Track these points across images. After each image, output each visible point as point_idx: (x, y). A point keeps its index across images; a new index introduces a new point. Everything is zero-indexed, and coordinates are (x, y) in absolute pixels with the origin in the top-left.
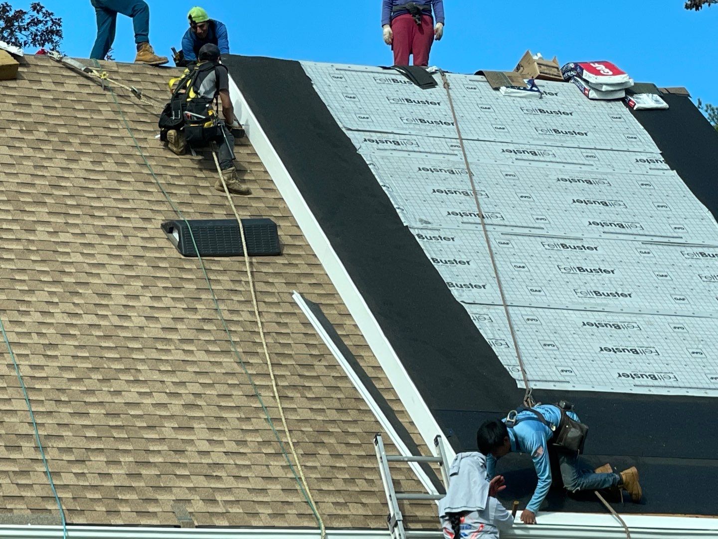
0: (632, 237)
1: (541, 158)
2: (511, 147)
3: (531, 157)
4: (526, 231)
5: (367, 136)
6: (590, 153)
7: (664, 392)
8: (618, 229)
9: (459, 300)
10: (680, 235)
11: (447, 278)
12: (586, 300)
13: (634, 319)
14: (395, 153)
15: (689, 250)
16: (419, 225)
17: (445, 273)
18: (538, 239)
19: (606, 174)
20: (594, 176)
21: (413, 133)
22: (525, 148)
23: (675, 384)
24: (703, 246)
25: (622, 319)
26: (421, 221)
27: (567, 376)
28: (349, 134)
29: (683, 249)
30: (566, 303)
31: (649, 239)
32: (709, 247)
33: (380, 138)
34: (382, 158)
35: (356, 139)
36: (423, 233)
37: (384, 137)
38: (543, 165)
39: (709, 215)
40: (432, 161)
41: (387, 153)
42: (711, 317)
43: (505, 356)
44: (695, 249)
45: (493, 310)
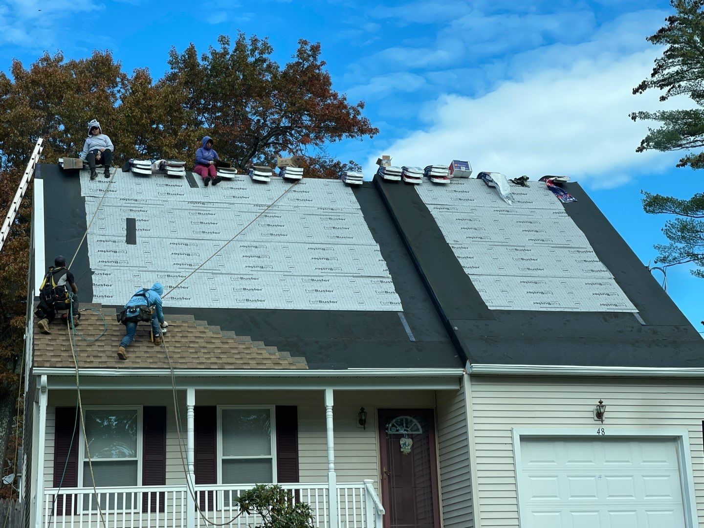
0: (547, 245)
1: (511, 213)
2: (498, 209)
3: (506, 213)
4: (501, 244)
5: (435, 206)
6: (533, 210)
7: (553, 310)
8: (541, 242)
9: (467, 273)
10: (569, 244)
11: (462, 264)
12: (524, 272)
13: (544, 279)
14: (447, 213)
15: (572, 250)
16: (454, 243)
17: (462, 262)
18: (505, 247)
19: (539, 219)
20: (533, 220)
21: (455, 204)
22: (504, 209)
23: (559, 306)
24: (579, 248)
25: (538, 279)
26: (454, 241)
27: (510, 304)
28: (427, 206)
29: (569, 249)
30: (514, 273)
31: (555, 246)
32: (581, 248)
33: (441, 207)
34: (441, 215)
35: (430, 208)
36: (455, 246)
37: (442, 207)
38: (511, 216)
39: (584, 234)
40: (462, 216)
41: (442, 213)
42: (579, 278)
43: (484, 296)
44: (575, 249)
45: (481, 277)
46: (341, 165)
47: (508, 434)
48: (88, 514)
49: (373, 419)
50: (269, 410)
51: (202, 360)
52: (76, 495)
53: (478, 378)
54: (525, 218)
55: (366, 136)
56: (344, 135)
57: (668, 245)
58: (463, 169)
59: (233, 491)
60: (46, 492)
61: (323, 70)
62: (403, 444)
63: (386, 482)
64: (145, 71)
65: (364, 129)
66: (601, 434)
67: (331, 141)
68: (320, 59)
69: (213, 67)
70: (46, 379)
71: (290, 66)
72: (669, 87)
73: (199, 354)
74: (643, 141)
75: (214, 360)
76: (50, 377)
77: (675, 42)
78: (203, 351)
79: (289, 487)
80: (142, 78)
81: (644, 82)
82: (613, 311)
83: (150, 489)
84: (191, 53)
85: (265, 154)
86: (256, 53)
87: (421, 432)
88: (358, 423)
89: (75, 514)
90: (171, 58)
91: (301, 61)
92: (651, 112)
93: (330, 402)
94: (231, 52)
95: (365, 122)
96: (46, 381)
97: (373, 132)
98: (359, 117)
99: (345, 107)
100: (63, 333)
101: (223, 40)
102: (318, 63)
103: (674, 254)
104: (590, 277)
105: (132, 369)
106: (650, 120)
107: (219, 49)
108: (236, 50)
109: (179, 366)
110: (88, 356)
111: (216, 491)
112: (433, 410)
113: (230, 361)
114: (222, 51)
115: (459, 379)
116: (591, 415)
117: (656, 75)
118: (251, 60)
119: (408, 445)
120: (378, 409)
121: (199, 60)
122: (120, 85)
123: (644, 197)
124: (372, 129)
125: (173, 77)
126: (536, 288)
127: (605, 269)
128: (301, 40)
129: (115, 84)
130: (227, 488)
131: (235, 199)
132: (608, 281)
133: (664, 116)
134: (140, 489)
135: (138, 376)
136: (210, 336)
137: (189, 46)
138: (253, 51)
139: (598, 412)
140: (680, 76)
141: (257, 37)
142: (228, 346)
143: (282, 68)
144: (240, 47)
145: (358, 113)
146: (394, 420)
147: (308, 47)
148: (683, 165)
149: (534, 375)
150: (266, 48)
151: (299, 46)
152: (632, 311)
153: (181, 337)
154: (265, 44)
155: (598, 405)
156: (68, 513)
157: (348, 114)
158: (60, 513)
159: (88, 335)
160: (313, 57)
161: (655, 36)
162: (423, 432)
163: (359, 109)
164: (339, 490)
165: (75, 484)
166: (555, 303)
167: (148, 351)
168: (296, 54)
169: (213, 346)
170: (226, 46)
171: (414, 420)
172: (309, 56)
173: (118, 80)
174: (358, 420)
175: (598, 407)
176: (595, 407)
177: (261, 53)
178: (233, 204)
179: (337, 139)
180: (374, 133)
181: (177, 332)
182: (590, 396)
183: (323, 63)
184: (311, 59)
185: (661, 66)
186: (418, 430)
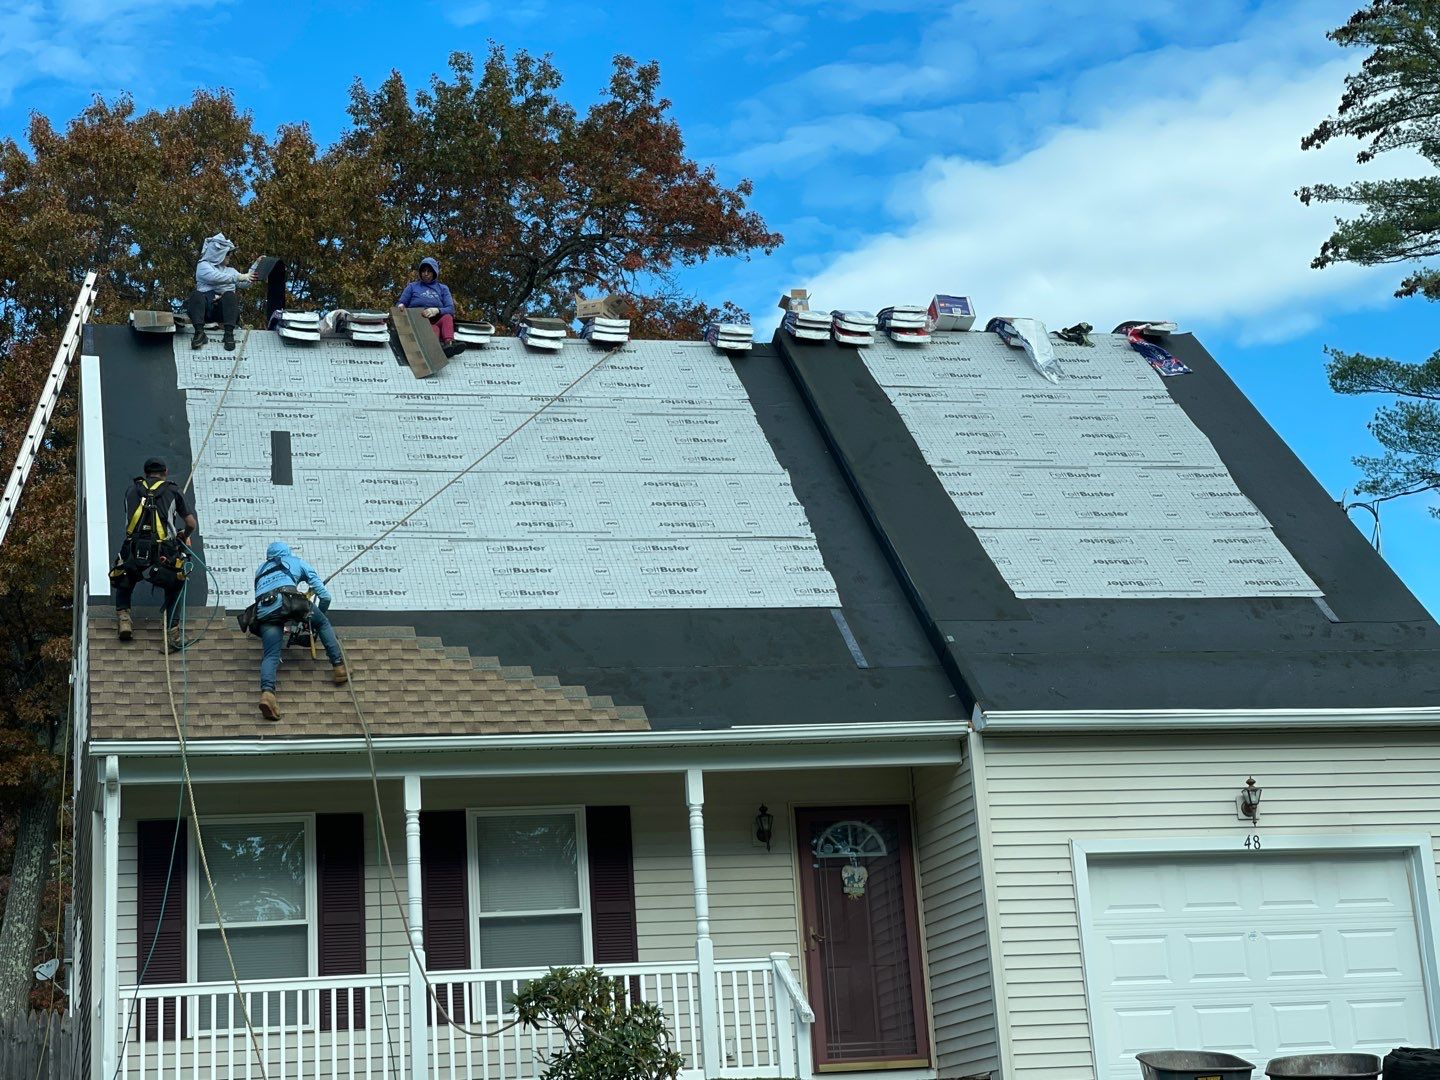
0: (1133, 464)
1: (1057, 401)
2: (1030, 393)
3: (1047, 400)
4: (1038, 463)
5: (903, 391)
6: (1101, 393)
7: (1149, 596)
8: (1121, 458)
9: (970, 526)
10: (1178, 459)
11: (960, 508)
12: (1086, 520)
13: (1128, 534)
14: (925, 404)
15: (1186, 472)
16: (941, 464)
17: (960, 503)
18: (1047, 470)
19: (1115, 410)
20: (1103, 413)
21: (943, 385)
22: (1042, 392)
23: (1160, 589)
24: (1199, 468)
25: (1117, 535)
26: (943, 460)
27: (1061, 586)
28: (885, 390)
29: (1179, 471)
30: (1066, 524)
31: (1149, 464)
32: (1202, 468)
33: (914, 391)
34: (914, 409)
35: (891, 394)
36: (944, 470)
37: (916, 391)
38: (1058, 406)
39: (1207, 439)
40: (957, 409)
41: (917, 404)
42: (1199, 529)
43: (1006, 572)
44: (1190, 471)
45: (1000, 533)
46: (708, 312)
47: (1063, 852)
48: (209, 1038)
49: (785, 829)
50: (571, 819)
51: (432, 717)
52: (184, 999)
53: (1000, 739)
54: (1085, 410)
55: (757, 251)
56: (712, 249)
57: (1382, 457)
58: (957, 312)
59: (504, 983)
60: (123, 995)
61: (666, 118)
62: (848, 878)
63: (816, 955)
64: (302, 129)
65: (753, 236)
66: (1252, 847)
67: (686, 263)
68: (658, 94)
69: (440, 117)
70: (117, 763)
71: (597, 112)
72: (1376, 133)
73: (428, 706)
74: (1326, 244)
75: (457, 717)
76: (125, 760)
77: (1385, 40)
78: (434, 698)
79: (619, 972)
80: (295, 144)
81: (1325, 123)
82: (1271, 595)
83: (334, 983)
84: (395, 89)
85: (551, 292)
86: (528, 87)
87: (884, 852)
88: (756, 839)
89: (184, 1036)
90: (354, 102)
91: (618, 100)
92: (1341, 186)
93: (696, 795)
94: (476, 85)
95: (754, 221)
96: (117, 767)
97: (771, 241)
98: (742, 213)
99: (713, 193)
100: (147, 670)
101: (460, 62)
102: (655, 104)
103: (1393, 476)
104: (1223, 528)
105: (290, 739)
106: (1339, 202)
107: (452, 80)
108: (486, 81)
109: (386, 730)
110: (201, 716)
111: (470, 984)
112: (908, 806)
113: (491, 717)
114: (458, 84)
115: (960, 743)
116: (1231, 809)
117: (1349, 110)
118: (518, 100)
119: (860, 880)
120: (796, 809)
121: (411, 103)
122: (250, 160)
123: (1331, 361)
124: (769, 237)
125: (360, 140)
126: (1110, 552)
127: (1252, 509)
128: (618, 57)
129: (240, 159)
130: (491, 977)
131: (492, 387)
132: (1260, 534)
133: (1367, 194)
134: (314, 983)
135: (302, 753)
136: (447, 667)
137: (389, 76)
138: (521, 82)
139: (1245, 802)
140: (1397, 110)
141: (529, 54)
142: (485, 688)
143: (582, 117)
144: (494, 75)
145: (740, 204)
146: (829, 830)
147: (633, 72)
148: (1409, 292)
149: (1113, 731)
150: (549, 77)
151: (615, 70)
152: (1312, 595)
153: (390, 671)
154: (545, 68)
155: (1245, 789)
156: (169, 1036)
157: (719, 206)
158: (151, 1036)
159: (200, 672)
160: (644, 91)
161: (1344, 29)
162: (889, 853)
163: (742, 195)
164: (719, 975)
165: (180, 977)
166: (1152, 582)
167: (323, 701)
168: (609, 85)
169: (454, 688)
170: (466, 73)
171: (871, 830)
172: (636, 90)
173: (247, 148)
174: (755, 829)
175: (1246, 793)
176: (1239, 793)
177: (539, 86)
178: (488, 396)
179: (698, 258)
180: (772, 245)
181: (381, 661)
182: (1229, 770)
183: (665, 104)
184: (640, 95)
185: (1357, 91)
186: (878, 848)
